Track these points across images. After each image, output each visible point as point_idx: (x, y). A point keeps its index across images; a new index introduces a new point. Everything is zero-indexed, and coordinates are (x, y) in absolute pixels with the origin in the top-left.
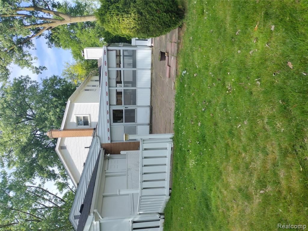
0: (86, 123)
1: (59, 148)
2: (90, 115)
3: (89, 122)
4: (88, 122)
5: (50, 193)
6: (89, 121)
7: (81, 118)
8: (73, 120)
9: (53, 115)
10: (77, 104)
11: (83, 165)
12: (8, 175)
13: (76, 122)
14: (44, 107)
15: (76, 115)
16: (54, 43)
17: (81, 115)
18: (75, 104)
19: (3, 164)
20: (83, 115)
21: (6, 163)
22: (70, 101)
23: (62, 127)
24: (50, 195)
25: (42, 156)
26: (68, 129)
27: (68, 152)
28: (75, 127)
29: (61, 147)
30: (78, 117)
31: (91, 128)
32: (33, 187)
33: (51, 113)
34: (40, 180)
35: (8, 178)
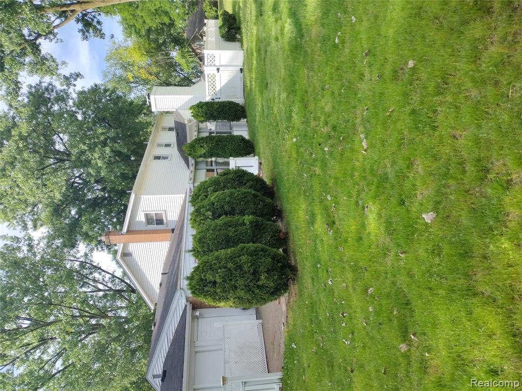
0: (160, 222)
1: (121, 256)
2: (165, 210)
3: (165, 221)
4: (163, 220)
5: (103, 271)
6: (164, 218)
7: (152, 215)
8: (141, 217)
9: (99, 158)
10: (145, 196)
11: (158, 285)
12: (36, 242)
13: (144, 221)
14: (84, 144)
15: (144, 211)
16: (91, 30)
17: (152, 211)
18: (142, 197)
19: (26, 224)
20: (154, 211)
21: (30, 224)
22: (134, 195)
23: (125, 229)
24: (103, 273)
25: (86, 219)
26: (133, 231)
27: (134, 260)
28: (144, 228)
29: (124, 254)
30: (146, 214)
31: (168, 228)
32: (77, 261)
33: (96, 155)
34: (86, 247)
35: (35, 246)
